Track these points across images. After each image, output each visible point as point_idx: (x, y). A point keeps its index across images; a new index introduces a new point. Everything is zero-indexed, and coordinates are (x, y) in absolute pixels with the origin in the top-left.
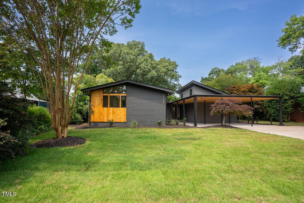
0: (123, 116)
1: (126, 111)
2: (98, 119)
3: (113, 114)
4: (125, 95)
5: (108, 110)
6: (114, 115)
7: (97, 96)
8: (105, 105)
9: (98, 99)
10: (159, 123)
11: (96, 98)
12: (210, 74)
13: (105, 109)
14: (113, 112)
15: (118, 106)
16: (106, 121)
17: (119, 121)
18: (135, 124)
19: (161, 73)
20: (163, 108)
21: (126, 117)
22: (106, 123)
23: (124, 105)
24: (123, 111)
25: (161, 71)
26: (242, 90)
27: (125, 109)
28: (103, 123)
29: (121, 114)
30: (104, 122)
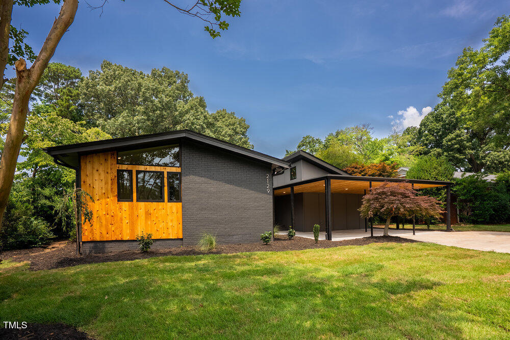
0: (175, 223)
1: (180, 210)
2: (104, 232)
3: (146, 218)
4: (179, 170)
5: (132, 208)
6: (149, 222)
7: (101, 171)
8: (124, 195)
9: (102, 177)
10: (267, 238)
11: (96, 176)
12: (299, 147)
13: (125, 205)
14: (148, 214)
15: (160, 199)
16: (126, 238)
17: (164, 236)
18: (211, 243)
19: (223, 136)
20: (267, 202)
21: (181, 226)
22: (128, 243)
23: (175, 195)
24: (174, 210)
25: (223, 133)
26: (370, 173)
27: (180, 204)
28: (118, 244)
29: (170, 218)
30: (122, 241)
